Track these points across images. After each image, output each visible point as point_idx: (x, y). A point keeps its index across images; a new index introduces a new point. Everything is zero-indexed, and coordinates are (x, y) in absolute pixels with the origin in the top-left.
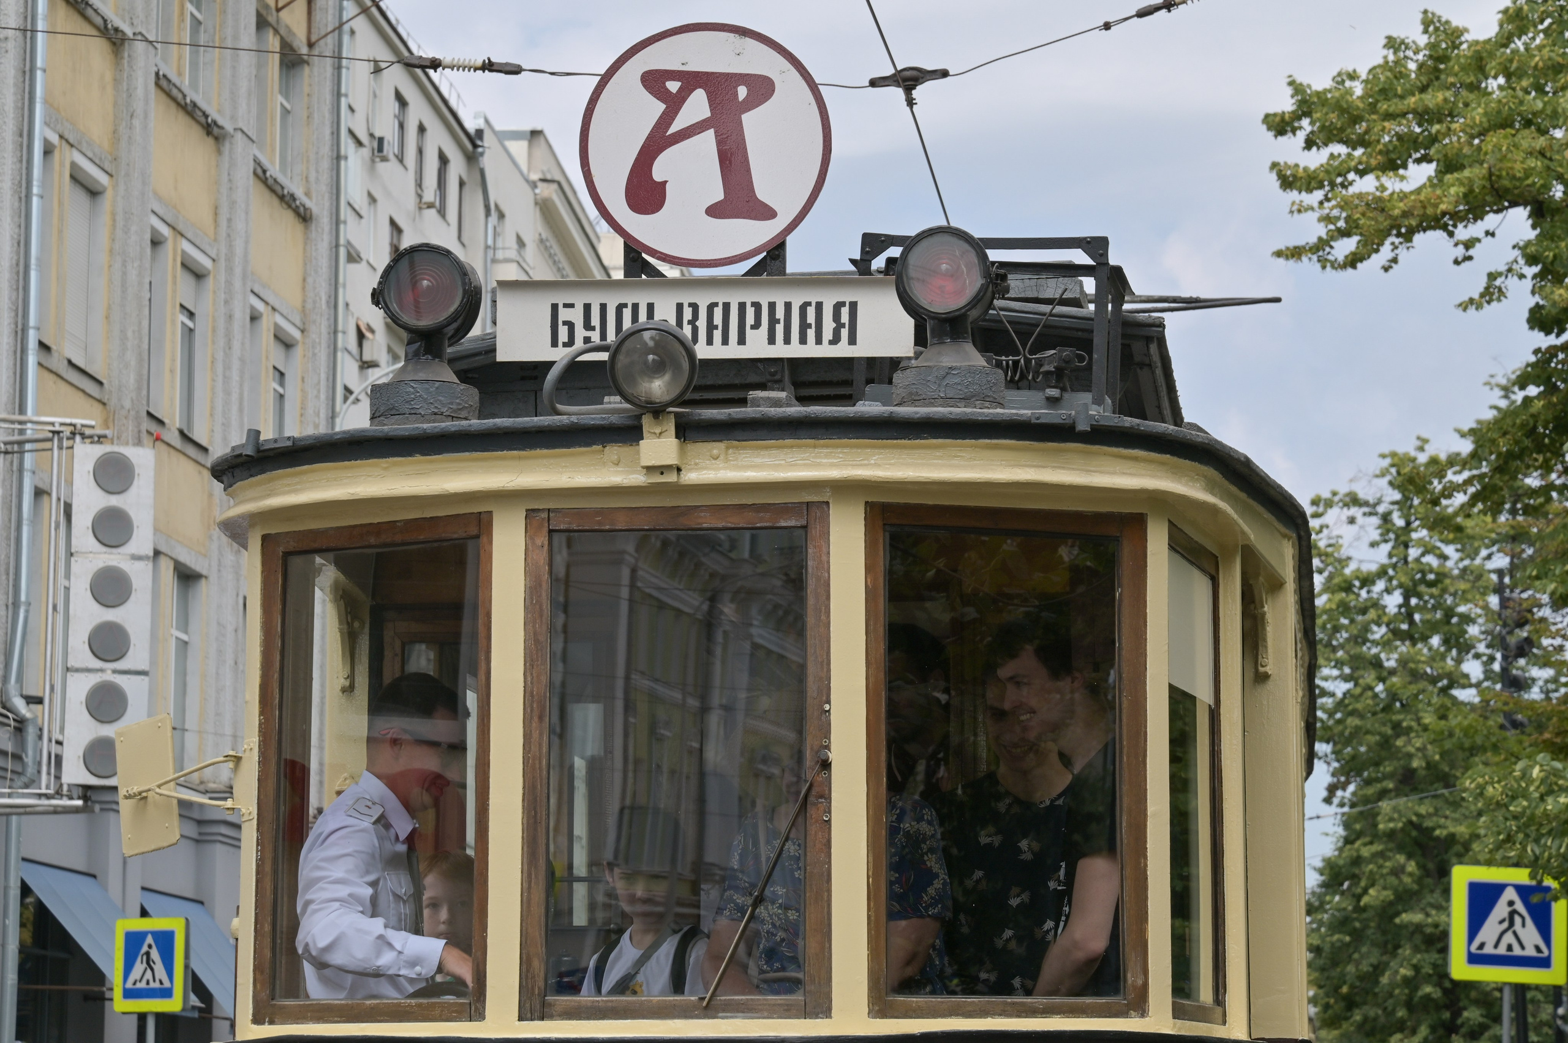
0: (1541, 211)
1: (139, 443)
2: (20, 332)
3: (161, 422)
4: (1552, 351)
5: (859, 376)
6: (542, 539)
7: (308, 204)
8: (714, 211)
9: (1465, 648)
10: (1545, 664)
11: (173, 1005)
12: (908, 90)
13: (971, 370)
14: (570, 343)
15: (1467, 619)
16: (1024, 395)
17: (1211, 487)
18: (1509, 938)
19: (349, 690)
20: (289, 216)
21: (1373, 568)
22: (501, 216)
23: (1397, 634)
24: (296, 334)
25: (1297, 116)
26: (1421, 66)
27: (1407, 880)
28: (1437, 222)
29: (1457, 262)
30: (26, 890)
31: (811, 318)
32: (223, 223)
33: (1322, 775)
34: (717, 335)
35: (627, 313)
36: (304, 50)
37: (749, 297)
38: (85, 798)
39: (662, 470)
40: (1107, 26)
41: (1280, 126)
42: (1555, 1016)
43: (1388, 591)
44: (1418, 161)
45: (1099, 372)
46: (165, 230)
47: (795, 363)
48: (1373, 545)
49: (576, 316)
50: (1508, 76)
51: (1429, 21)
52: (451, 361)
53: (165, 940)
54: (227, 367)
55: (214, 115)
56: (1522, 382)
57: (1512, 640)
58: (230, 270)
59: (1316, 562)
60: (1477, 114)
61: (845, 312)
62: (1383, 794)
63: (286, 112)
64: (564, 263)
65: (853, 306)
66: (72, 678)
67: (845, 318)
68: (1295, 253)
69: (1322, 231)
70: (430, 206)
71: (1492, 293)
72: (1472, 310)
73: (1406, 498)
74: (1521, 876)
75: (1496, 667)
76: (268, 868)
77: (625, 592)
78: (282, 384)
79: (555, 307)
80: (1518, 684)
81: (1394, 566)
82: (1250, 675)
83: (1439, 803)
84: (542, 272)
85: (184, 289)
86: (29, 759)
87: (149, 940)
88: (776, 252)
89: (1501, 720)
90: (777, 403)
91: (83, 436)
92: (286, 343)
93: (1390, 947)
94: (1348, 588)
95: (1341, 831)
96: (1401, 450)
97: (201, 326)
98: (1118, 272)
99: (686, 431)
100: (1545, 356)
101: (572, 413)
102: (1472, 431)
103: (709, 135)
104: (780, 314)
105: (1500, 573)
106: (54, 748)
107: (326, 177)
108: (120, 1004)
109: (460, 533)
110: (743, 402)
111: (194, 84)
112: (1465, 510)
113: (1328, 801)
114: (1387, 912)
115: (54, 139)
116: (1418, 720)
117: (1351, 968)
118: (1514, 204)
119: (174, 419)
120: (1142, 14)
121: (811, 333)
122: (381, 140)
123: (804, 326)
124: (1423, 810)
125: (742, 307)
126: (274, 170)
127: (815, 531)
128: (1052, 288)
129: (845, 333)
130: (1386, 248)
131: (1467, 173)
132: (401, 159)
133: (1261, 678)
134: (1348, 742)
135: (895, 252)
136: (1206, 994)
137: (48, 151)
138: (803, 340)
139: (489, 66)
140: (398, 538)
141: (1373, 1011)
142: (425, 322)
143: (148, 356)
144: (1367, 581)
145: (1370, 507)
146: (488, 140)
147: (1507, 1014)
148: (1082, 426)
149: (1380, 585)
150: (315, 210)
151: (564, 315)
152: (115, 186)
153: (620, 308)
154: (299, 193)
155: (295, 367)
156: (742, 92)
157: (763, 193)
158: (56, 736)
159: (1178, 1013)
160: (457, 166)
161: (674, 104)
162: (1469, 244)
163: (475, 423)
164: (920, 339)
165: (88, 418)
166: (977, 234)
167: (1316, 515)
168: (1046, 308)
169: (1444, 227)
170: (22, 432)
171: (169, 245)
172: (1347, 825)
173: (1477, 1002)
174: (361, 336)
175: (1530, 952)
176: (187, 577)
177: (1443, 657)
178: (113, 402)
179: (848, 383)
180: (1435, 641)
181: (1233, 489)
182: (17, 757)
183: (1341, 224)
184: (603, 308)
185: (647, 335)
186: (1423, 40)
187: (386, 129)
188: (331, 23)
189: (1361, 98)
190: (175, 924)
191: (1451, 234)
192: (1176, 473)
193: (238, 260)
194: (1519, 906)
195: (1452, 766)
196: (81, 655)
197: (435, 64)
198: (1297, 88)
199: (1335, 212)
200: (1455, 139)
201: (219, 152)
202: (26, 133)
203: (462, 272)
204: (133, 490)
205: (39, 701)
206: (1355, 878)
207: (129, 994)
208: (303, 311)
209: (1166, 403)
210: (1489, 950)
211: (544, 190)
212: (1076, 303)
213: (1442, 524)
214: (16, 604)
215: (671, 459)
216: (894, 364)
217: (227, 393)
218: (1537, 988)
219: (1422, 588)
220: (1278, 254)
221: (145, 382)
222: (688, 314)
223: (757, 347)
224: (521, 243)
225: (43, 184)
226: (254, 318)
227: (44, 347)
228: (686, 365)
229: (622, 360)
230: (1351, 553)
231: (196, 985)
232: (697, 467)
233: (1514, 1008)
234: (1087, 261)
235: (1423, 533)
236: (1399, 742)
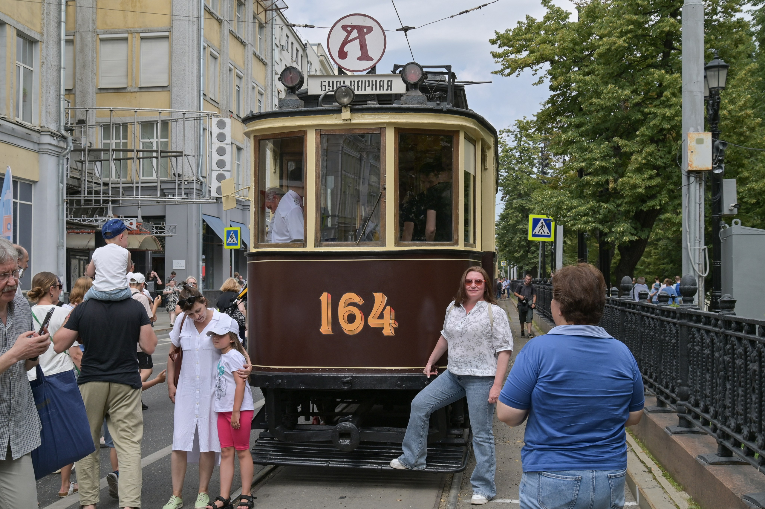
0: (553, 62)
1: (227, 117)
2: (199, 91)
3: (232, 113)
4: (554, 96)
5: (393, 98)
6: (319, 136)
7: (266, 61)
8: (359, 59)
9: (533, 165)
10: (551, 169)
11: (238, 247)
12: (406, 32)
13: (419, 96)
14: (325, 90)
15: (534, 159)
16: (431, 103)
17: (474, 124)
18: (541, 231)
19: (275, 172)
20: (261, 64)
21: (513, 147)
22: (311, 64)
23: (518, 162)
24: (263, 92)
25: (497, 40)
26: (526, 28)
27: (519, 218)
28: (528, 65)
29: (533, 75)
30: (204, 221)
31: (382, 84)
32: (246, 66)
33: (500, 194)
34: (360, 88)
35: (338, 83)
36: (264, 25)
37: (367, 79)
38: (217, 200)
39: (347, 120)
40: (452, 17)
41: (493, 42)
42: (551, 248)
43: (516, 152)
44: (525, 51)
45: (449, 98)
46: (232, 67)
47: (378, 95)
48: (513, 141)
49: (326, 84)
50: (546, 31)
51: (527, 17)
52: (297, 95)
53: (236, 232)
54: (247, 100)
55: (243, 40)
56: (548, 103)
57: (544, 163)
58: (248, 76)
59: (499, 146)
60: (538, 40)
61: (389, 83)
62: (514, 199)
63: (260, 39)
64: (324, 72)
65: (392, 81)
66: (213, 172)
67: (390, 84)
68: (496, 73)
69: (502, 67)
70: (295, 62)
71: (540, 81)
72: (535, 85)
73: (521, 131)
74: (544, 217)
75: (540, 170)
76: (256, 213)
77: (340, 152)
78: (260, 104)
79: (321, 82)
80: (545, 173)
81: (518, 146)
82: (483, 168)
83: (527, 201)
84: (318, 73)
85: (237, 81)
86: (204, 191)
87: (232, 232)
88: (373, 69)
89: (541, 181)
90: (374, 104)
91: (214, 116)
92: (261, 94)
93: (515, 233)
94: (507, 151)
95: (504, 207)
96: (520, 119)
97: (241, 90)
98: (453, 74)
99: (352, 111)
100: (553, 97)
101: (326, 107)
102: (537, 115)
103: (357, 41)
104: (374, 83)
105: (542, 148)
106: (209, 189)
107: (270, 55)
108: (226, 247)
109: (300, 135)
110: (366, 104)
111: (238, 32)
112: (534, 133)
113: (502, 200)
114: (514, 226)
115: (206, 45)
116: (523, 182)
117: (506, 238)
118: (546, 61)
119: (235, 111)
120: (461, 14)
121: (382, 88)
122: (283, 46)
123: (380, 86)
124: (523, 202)
125: (365, 81)
126: (258, 53)
127: (382, 134)
128: (438, 78)
129: (389, 88)
130: (517, 71)
131: (536, 54)
132: (287, 51)
133: (486, 169)
134: (506, 187)
135: (401, 69)
136: (472, 241)
137: (204, 48)
138: (380, 89)
139: (307, 26)
140: (285, 136)
141: (511, 248)
142: (291, 85)
143: (229, 97)
144: (512, 150)
145: (513, 133)
146: (308, 46)
147: (540, 248)
148: (445, 110)
149: (515, 151)
150: (267, 62)
151: (324, 83)
152: (220, 57)
153: (337, 82)
154: (264, 58)
155: (263, 100)
156: (365, 30)
157: (370, 54)
158: (210, 186)
159: (465, 245)
160: (301, 52)
161: (349, 33)
162: (536, 70)
163: (303, 109)
164: (407, 90)
165: (215, 111)
166: (421, 65)
167: (500, 135)
168: (437, 82)
169: (530, 66)
170: (200, 115)
171: (233, 71)
172: (506, 206)
173: (534, 246)
174: (279, 93)
175: (546, 234)
176: (239, 149)
177: (528, 167)
178: (221, 108)
179: (390, 100)
180: (527, 164)
181: (480, 125)
182: (201, 191)
183: (507, 66)
184: (333, 82)
185: (343, 88)
186: (526, 22)
187: (284, 43)
188: (270, 17)
189: (512, 36)
190: (238, 229)
191: (532, 68)
192: (466, 121)
193: (249, 74)
194: (544, 224)
195: (530, 192)
196: (215, 167)
197: (294, 26)
198: (497, 33)
199: (505, 63)
200: (533, 45)
201: (245, 48)
202: (199, 44)
203: (300, 73)
204: (226, 128)
205: (205, 178)
206: (507, 218)
207: (228, 245)
208: (265, 86)
209: (465, 105)
210: (537, 233)
211: (321, 58)
212: (444, 81)
213: (528, 136)
214: (200, 155)
215: (349, 117)
216: (401, 95)
217: (248, 106)
218: (547, 242)
219: (524, 151)
220: (492, 73)
221: (228, 103)
222: (353, 83)
223: (369, 91)
224: (316, 70)
225: (204, 56)
226: (254, 88)
227: (205, 95)
228: (352, 95)
229: (337, 93)
230: (508, 143)
231: (243, 243)
232: (355, 119)
233: (542, 247)
234: (447, 71)
235: (524, 138)
236: (518, 187)
